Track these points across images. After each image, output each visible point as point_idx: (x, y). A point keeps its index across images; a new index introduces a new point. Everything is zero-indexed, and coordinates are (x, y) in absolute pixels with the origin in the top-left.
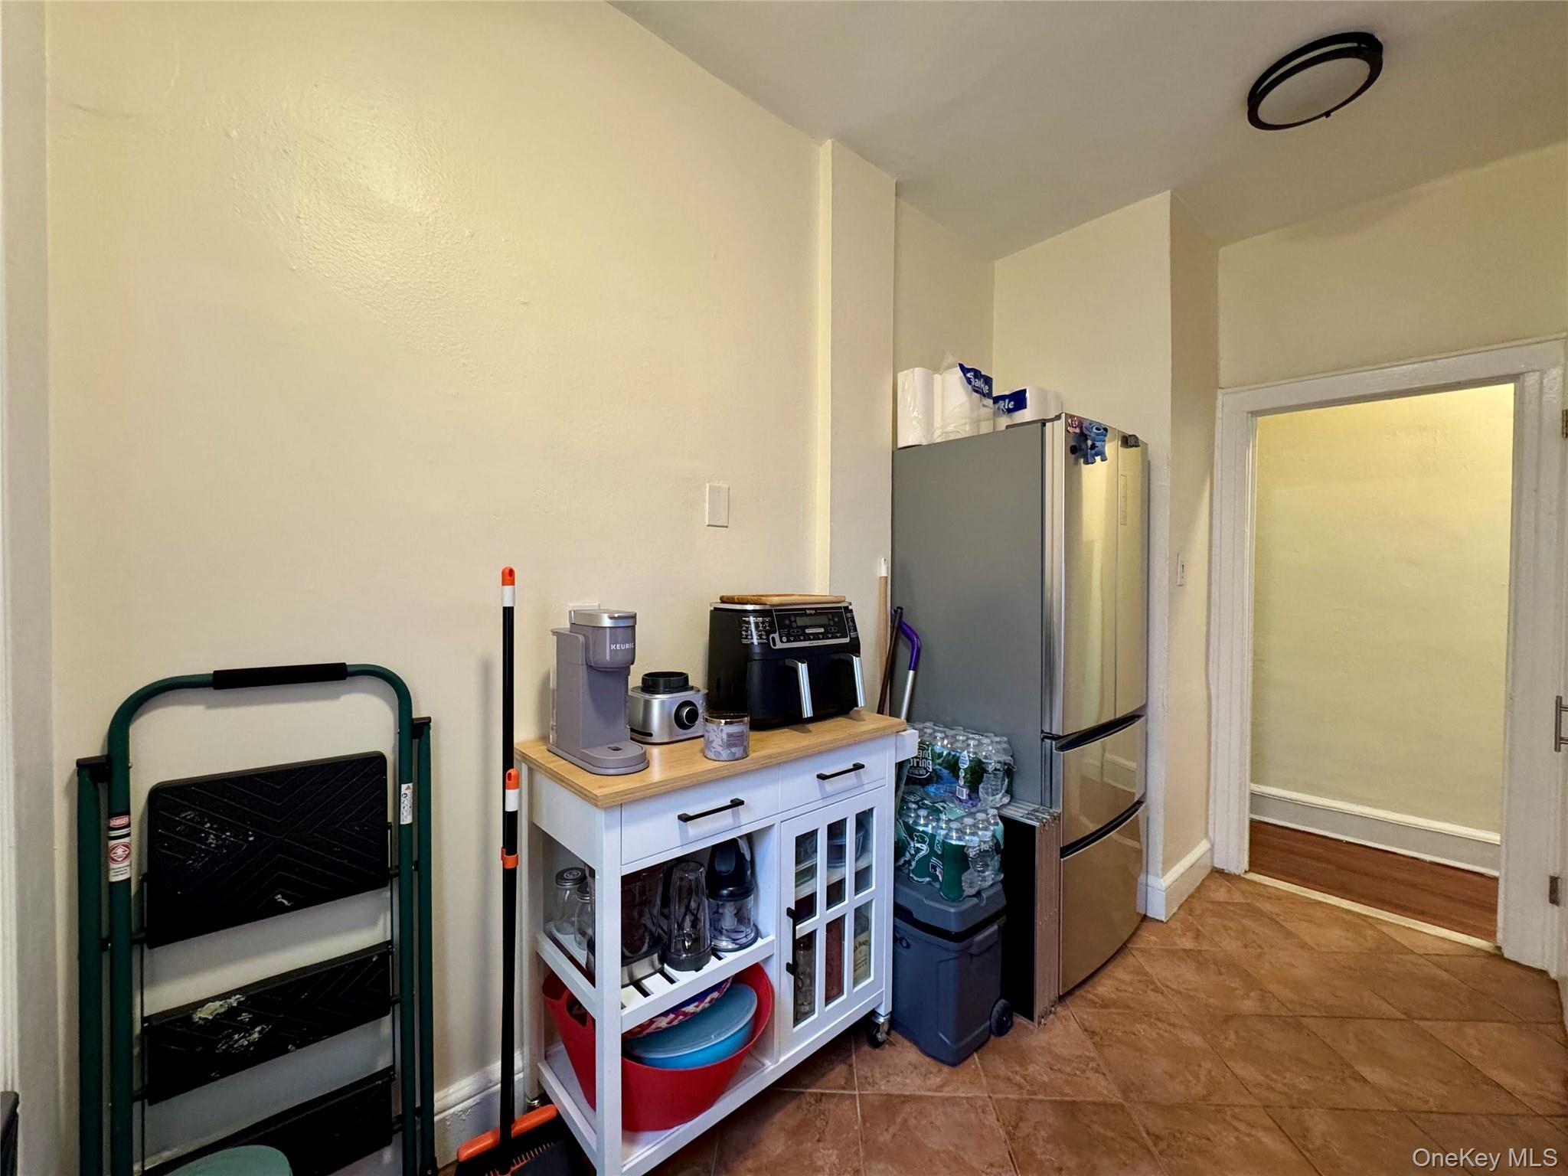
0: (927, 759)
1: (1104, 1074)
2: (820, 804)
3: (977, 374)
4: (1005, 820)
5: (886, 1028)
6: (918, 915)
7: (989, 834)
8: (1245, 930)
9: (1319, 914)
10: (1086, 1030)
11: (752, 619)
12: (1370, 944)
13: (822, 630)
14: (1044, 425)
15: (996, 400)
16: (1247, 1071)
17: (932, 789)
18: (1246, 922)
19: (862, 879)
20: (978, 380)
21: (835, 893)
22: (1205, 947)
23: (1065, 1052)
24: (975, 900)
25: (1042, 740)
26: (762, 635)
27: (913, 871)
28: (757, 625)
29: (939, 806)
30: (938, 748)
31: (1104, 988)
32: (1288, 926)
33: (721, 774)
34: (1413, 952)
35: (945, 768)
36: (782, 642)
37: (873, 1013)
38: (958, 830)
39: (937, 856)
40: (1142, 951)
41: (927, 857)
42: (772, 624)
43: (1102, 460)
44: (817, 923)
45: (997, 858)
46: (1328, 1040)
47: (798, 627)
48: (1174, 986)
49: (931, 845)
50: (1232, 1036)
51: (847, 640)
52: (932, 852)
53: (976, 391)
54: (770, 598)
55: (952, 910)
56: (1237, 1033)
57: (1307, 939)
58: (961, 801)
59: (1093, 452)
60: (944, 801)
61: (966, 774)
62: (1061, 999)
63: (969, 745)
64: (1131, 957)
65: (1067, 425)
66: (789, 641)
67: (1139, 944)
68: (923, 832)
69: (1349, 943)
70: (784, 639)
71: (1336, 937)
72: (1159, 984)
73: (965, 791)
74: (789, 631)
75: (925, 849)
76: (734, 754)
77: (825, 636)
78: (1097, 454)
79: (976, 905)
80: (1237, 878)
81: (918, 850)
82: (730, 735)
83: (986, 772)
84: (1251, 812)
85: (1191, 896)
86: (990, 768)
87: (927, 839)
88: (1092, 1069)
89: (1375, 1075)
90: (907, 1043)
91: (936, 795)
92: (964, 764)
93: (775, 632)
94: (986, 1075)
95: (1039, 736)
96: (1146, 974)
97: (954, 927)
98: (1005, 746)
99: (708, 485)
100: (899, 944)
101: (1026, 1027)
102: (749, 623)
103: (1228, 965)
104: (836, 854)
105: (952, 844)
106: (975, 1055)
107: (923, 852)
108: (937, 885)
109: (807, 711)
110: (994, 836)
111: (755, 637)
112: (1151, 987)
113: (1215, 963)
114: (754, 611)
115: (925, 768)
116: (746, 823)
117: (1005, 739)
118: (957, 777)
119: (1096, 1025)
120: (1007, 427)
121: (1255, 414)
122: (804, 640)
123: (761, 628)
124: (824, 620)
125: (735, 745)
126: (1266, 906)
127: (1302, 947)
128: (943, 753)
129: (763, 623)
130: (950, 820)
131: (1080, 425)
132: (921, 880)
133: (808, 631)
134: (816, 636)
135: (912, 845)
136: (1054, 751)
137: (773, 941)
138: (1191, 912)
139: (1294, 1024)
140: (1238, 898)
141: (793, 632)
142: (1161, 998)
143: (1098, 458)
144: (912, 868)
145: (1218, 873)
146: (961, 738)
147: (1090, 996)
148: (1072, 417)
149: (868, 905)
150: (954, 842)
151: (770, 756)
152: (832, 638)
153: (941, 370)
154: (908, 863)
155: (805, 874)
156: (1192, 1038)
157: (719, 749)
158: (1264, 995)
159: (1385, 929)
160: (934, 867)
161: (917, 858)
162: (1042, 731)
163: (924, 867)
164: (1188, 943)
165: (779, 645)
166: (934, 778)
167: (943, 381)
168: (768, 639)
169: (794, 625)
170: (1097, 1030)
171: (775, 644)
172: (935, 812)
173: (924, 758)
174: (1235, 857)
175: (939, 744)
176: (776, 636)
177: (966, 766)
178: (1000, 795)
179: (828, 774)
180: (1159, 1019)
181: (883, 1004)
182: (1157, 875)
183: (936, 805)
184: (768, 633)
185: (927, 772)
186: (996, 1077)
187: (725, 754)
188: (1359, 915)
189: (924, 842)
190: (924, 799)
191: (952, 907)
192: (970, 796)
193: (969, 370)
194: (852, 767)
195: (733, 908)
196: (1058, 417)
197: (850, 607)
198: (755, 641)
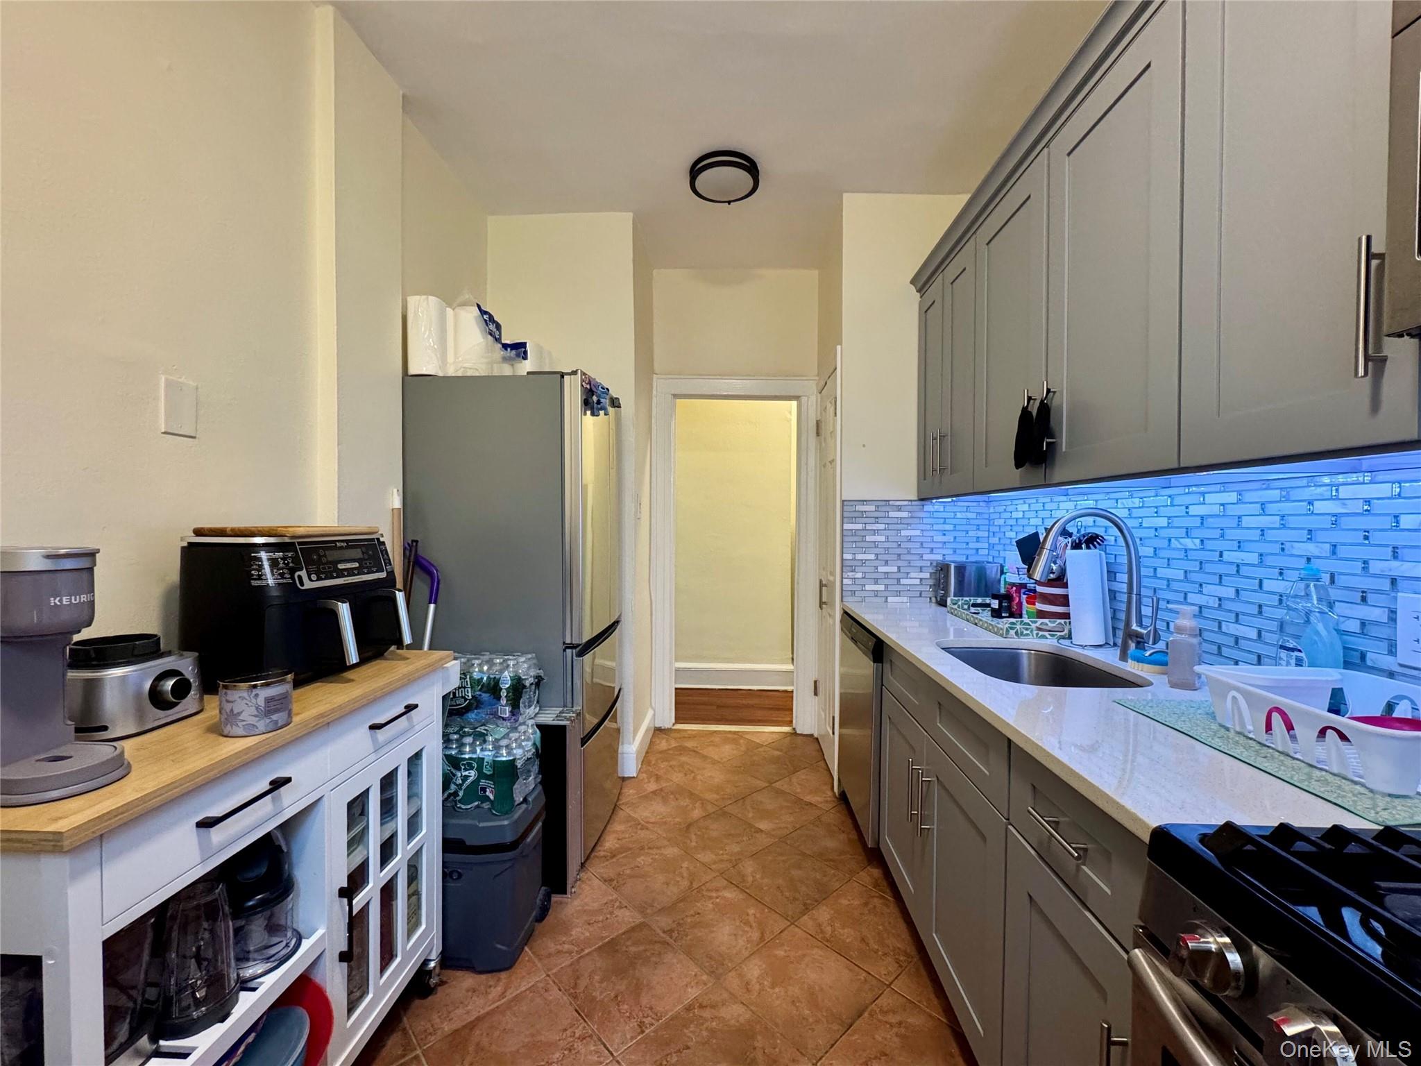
0: (465, 688)
1: (626, 907)
2: (373, 757)
3: (491, 318)
4: (539, 726)
5: (437, 970)
6: (470, 841)
7: (530, 743)
8: (682, 765)
9: (717, 739)
10: (605, 881)
11: (263, 555)
12: (743, 748)
13: (357, 565)
14: (562, 376)
15: (505, 346)
16: (706, 857)
17: (472, 716)
18: (683, 759)
19: (413, 825)
20: (491, 324)
21: (387, 849)
22: (664, 785)
23: (596, 905)
24: (524, 806)
25: (564, 650)
26: (284, 573)
27: (460, 801)
28: (274, 563)
29: (481, 729)
30: (476, 676)
31: (610, 843)
32: (705, 752)
33: (262, 750)
34: (762, 746)
35: (485, 692)
36: (311, 580)
37: (426, 962)
38: (507, 747)
39: (487, 777)
40: (626, 804)
41: (476, 782)
42: (295, 559)
43: (605, 414)
44: (369, 894)
45: (537, 762)
46: (740, 815)
47: (330, 562)
48: (652, 820)
49: (479, 770)
50: (694, 837)
51: (383, 575)
52: (481, 775)
53: (491, 334)
54: (290, 529)
55: (506, 823)
56: (695, 834)
57: (716, 757)
58: (504, 719)
59: (599, 406)
60: (484, 725)
61: (508, 693)
62: (583, 865)
63: (508, 666)
64: (621, 812)
65: (583, 381)
66: (319, 579)
67: (623, 800)
68: (471, 759)
69: (735, 752)
70: (314, 577)
71: (727, 751)
72: (643, 823)
73: (508, 709)
74: (318, 568)
75: (473, 774)
76: (276, 722)
77: (360, 571)
78: (601, 409)
79: (526, 810)
80: (670, 730)
81: (465, 778)
82: (269, 700)
83: (525, 687)
84: (676, 683)
85: (647, 753)
86: (527, 683)
87: (475, 765)
88: (618, 907)
89: (763, 825)
90: (459, 973)
91: (476, 720)
92: (506, 684)
93: (302, 570)
94: (540, 960)
95: (561, 647)
96: (634, 819)
97: (509, 838)
98: (535, 661)
99: (163, 378)
100: (448, 878)
101: (561, 903)
102: (260, 559)
103: (679, 792)
104: (388, 808)
105: (504, 761)
106: (526, 949)
107: (471, 778)
108: (486, 806)
109: (353, 656)
110: (534, 744)
111: (269, 576)
112: (639, 827)
113: (672, 793)
114: (265, 545)
115: (462, 697)
116: (291, 802)
117: (534, 655)
118: (499, 698)
119: (611, 873)
120: (528, 373)
121: (676, 396)
122: (337, 577)
123: (281, 565)
124: (357, 553)
125: (277, 711)
126: (690, 744)
127: (714, 764)
128: (482, 678)
129: (284, 559)
130: (497, 740)
131: (590, 383)
132: (469, 807)
133: (341, 566)
134: (350, 572)
135: (459, 774)
136: (575, 658)
137: (324, 934)
138: (649, 763)
139: (722, 814)
140: (674, 744)
141: (323, 568)
142: (648, 832)
143: (602, 412)
144: (458, 798)
145: (659, 731)
146: (498, 661)
147: (602, 854)
148: (585, 374)
149: (418, 853)
150: (504, 759)
151: (322, 715)
152: (368, 573)
153: (455, 305)
154: (455, 794)
155: (356, 841)
156: (672, 851)
157: (252, 720)
158: (704, 802)
159: (748, 737)
160: (484, 790)
161: (464, 787)
162: (564, 643)
163: (474, 792)
164: (652, 786)
165: (308, 585)
166: (476, 703)
167: (456, 316)
168: (292, 578)
169: (324, 560)
170: (612, 876)
171: (302, 584)
172: (482, 737)
173: (462, 687)
174: (666, 717)
175: (477, 670)
176: (303, 573)
177: (507, 686)
178: (533, 707)
179: (383, 722)
180: (650, 848)
181: (435, 948)
182: (630, 744)
183: (478, 730)
184: (292, 571)
185: (466, 700)
186: (550, 955)
187: (262, 725)
188: (735, 733)
189: (472, 768)
190: (462, 728)
191: (503, 820)
192: (513, 713)
193: (486, 313)
194: (404, 710)
195: (262, 919)
196: (574, 373)
197: (382, 539)
198: (271, 582)
